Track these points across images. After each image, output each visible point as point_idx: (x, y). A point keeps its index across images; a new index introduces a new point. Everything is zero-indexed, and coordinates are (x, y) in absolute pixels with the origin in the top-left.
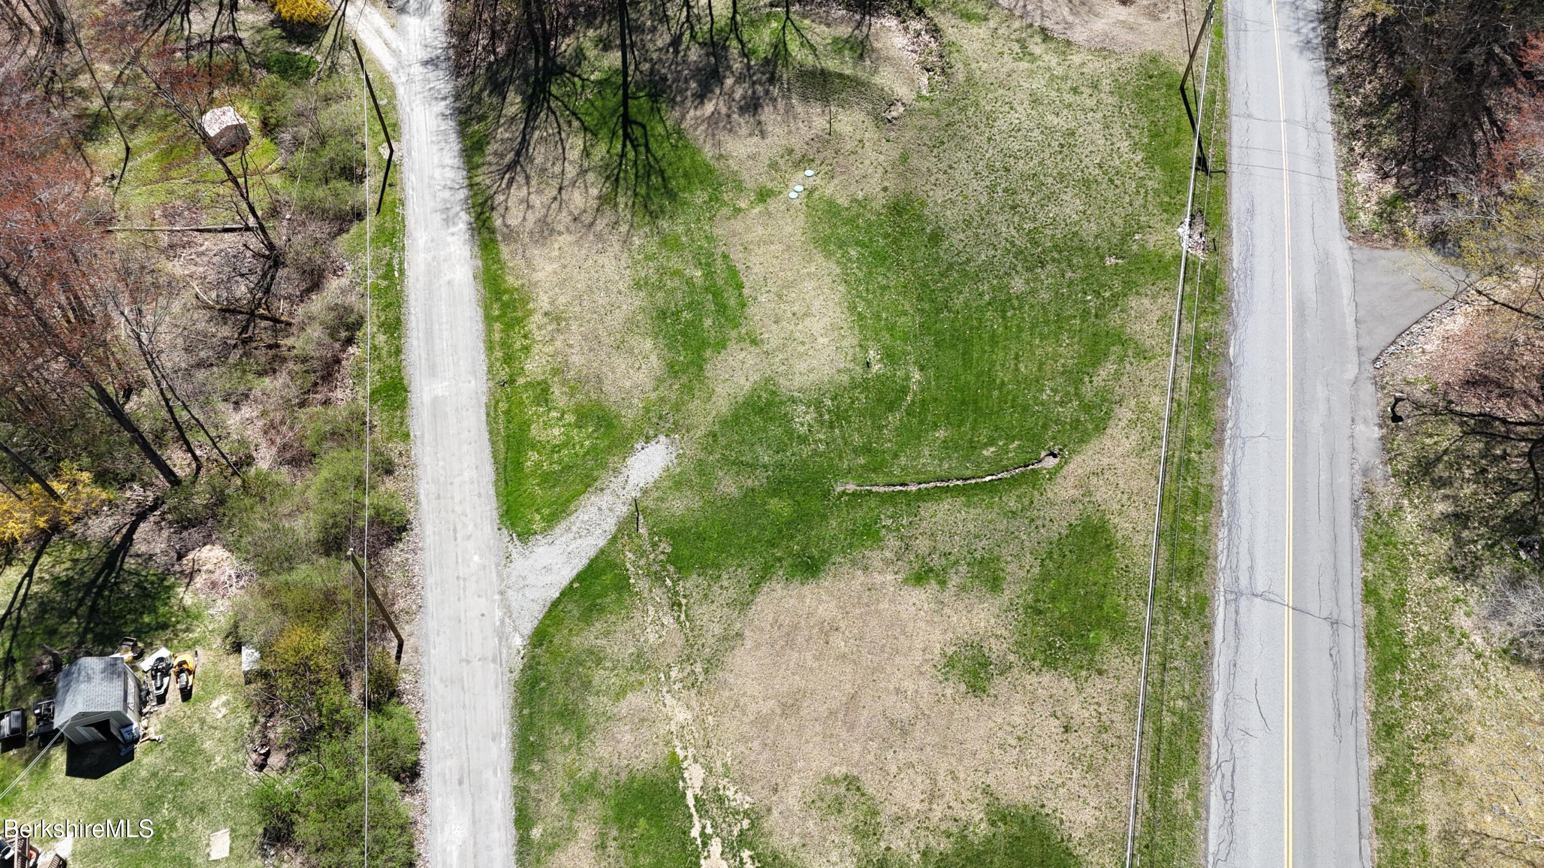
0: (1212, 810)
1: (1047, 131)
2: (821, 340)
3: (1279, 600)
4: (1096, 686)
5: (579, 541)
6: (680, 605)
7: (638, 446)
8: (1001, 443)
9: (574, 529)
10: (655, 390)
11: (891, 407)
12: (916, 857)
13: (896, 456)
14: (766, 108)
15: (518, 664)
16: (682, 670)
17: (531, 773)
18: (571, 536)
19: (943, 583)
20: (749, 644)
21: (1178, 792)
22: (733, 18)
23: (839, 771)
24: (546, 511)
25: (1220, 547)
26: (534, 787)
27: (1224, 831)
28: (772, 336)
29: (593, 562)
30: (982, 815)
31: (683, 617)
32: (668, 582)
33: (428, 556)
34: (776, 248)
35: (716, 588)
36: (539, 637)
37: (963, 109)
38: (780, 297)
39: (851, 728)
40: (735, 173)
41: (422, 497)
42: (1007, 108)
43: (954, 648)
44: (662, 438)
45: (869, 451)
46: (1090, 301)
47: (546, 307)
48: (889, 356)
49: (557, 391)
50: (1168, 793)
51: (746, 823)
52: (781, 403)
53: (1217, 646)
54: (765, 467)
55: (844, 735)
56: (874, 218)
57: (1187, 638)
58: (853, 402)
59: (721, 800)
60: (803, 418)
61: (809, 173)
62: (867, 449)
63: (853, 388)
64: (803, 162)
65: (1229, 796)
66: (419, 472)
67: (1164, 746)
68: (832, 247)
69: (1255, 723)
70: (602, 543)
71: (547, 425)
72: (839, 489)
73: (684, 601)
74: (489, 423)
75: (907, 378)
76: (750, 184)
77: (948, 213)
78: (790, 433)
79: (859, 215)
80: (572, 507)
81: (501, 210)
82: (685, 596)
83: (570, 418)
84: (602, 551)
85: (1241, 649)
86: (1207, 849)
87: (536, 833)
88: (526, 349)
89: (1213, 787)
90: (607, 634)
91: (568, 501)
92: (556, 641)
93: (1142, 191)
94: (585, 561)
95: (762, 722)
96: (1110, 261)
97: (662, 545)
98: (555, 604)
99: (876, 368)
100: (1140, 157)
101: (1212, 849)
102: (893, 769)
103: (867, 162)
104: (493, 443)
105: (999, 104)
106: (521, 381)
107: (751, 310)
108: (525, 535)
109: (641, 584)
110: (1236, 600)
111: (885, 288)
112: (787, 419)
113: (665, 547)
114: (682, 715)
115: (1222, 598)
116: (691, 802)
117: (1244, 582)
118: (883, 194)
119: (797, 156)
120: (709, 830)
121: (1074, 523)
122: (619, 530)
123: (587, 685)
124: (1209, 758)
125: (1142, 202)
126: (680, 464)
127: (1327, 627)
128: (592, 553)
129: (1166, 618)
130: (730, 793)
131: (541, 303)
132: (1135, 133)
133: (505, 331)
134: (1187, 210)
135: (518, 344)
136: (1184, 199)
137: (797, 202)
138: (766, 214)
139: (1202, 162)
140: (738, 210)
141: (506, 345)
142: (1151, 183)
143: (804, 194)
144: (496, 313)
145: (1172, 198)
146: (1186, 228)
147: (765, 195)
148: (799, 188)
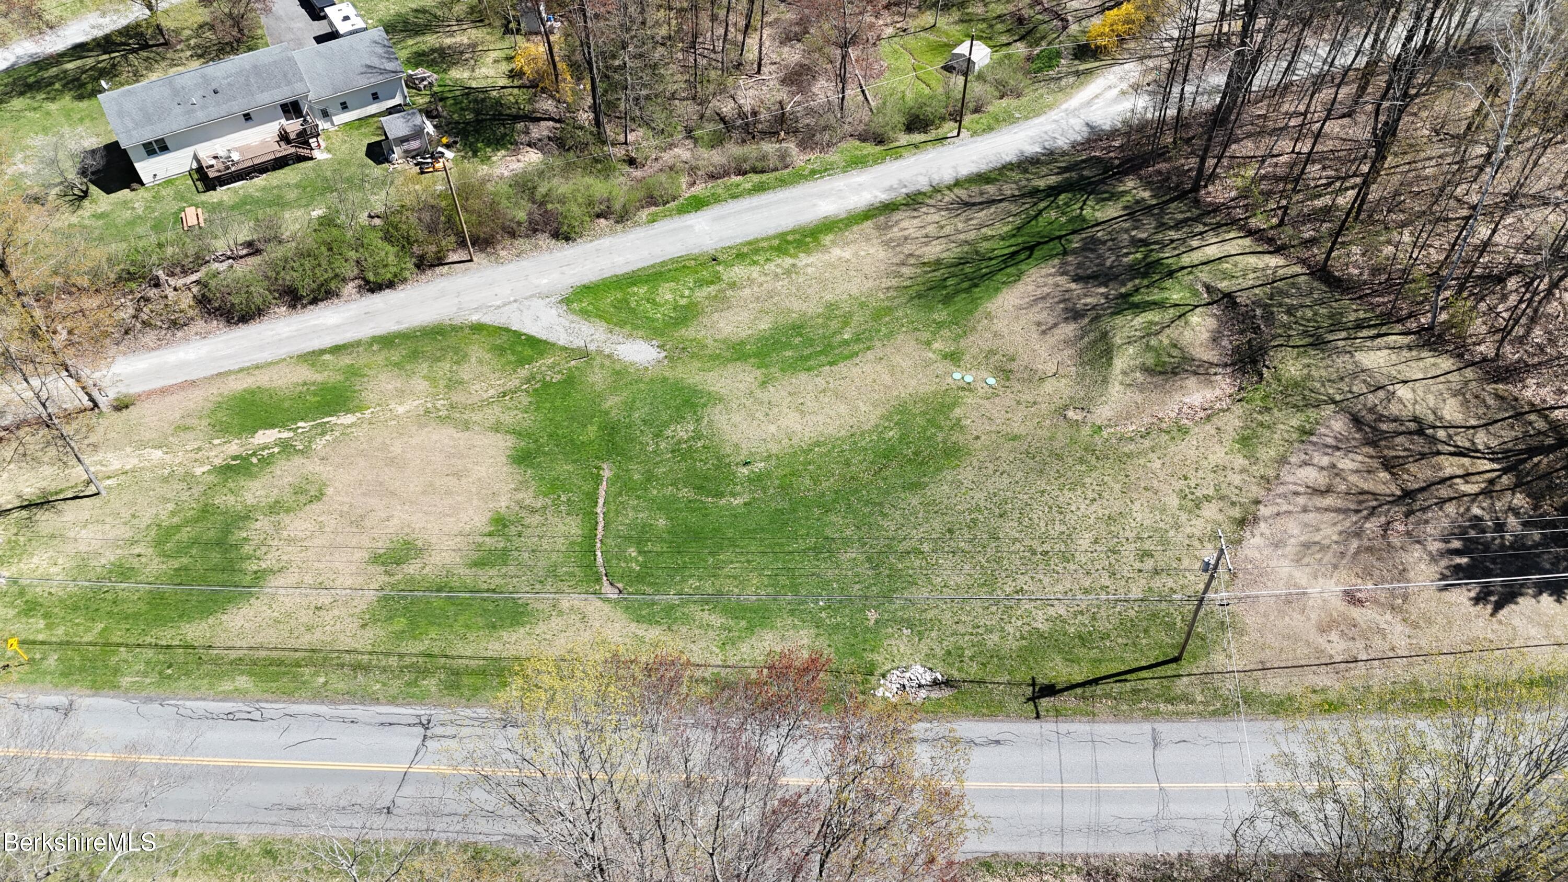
0: (221, 704)
1: (1068, 538)
2: (772, 428)
3: (417, 759)
4: (353, 626)
5: (562, 330)
6: (504, 396)
7: (654, 342)
8: (640, 559)
9: (573, 325)
10: (715, 341)
11: (700, 488)
12: (245, 535)
13: (638, 497)
15: (457, 322)
16: (444, 405)
17: (371, 345)
18: (567, 324)
19: (490, 534)
20: (456, 435)
21: (243, 682)
23: (330, 491)
24: (590, 308)
25: (479, 710)
26: (361, 349)
27: (202, 712)
28: (773, 393)
29: (546, 342)
30: (264, 566)
31: (491, 400)
32: (525, 386)
33: (546, 257)
34: (887, 379)
35: (515, 412)
36: (478, 328)
37: (1082, 461)
38: (824, 391)
39: (364, 494)
40: (974, 328)
41: (597, 242)
42: (1090, 495)
43: (420, 545)
44: (664, 354)
45: (648, 480)
47: (800, 264)
48: (757, 480)
49: (712, 289)
50: (242, 673)
51: (301, 447)
52: (695, 412)
53: (372, 708)
54: (630, 416)
55: (359, 492)
56: (939, 439)
57: (384, 685)
58: (701, 460)
59: (323, 434)
60: (682, 431)
61: (991, 381)
62: (649, 478)
63: (718, 458)
64: (1005, 373)
65: (231, 717)
66: (620, 235)
67: (283, 669)
68: (896, 418)
69: (294, 736)
70: (561, 343)
71: (673, 291)
72: (605, 466)
73: (507, 398)
74: (673, 261)
75: (734, 495)
76: (963, 343)
77: (945, 487)
78: (666, 425)
80: (592, 320)
81: (916, 214)
82: (511, 398)
83: (683, 302)
84: (554, 345)
85: (367, 728)
86: (189, 699)
87: (327, 357)
88: (755, 263)
89: (240, 704)
90: (480, 362)
91: (600, 317)
92: (475, 337)
93: (980, 631)
94: (543, 338)
95: (384, 447)
96: (872, 615)
97: (559, 377)
98: (507, 330)
99: (745, 471)
100: (1040, 626)
101: (189, 704)
102: (320, 519)
103: (1009, 415)
104: (653, 266)
105: (1097, 488)
106: (720, 268)
107: (803, 376)
108: (567, 301)
109: (524, 372)
110: (421, 723)
111: (848, 464)
112: (679, 419)
113: (557, 378)
114: (401, 410)
115: (423, 712)
116: (325, 420)
117: (439, 730)
118: (970, 437)
119: (1014, 366)
120: (300, 431)
121: (529, 608)
122: (573, 350)
123: (438, 360)
124: (267, 701)
125: (963, 631)
126: (638, 370)
127: (387, 803)
128: (552, 339)
129: (406, 667)
130: (327, 437)
131: (804, 260)
132: (1086, 619)
133: (771, 248)
134: (956, 675)
135: (760, 258)
136: (974, 670)
137: (950, 380)
138: (928, 364)
139: (1050, 690)
140: (928, 343)
141: (757, 251)
142: (995, 637)
143: (961, 384)
144: (790, 238)
145: (971, 659)
146: (927, 678)
147: (953, 357)
148: (969, 379)
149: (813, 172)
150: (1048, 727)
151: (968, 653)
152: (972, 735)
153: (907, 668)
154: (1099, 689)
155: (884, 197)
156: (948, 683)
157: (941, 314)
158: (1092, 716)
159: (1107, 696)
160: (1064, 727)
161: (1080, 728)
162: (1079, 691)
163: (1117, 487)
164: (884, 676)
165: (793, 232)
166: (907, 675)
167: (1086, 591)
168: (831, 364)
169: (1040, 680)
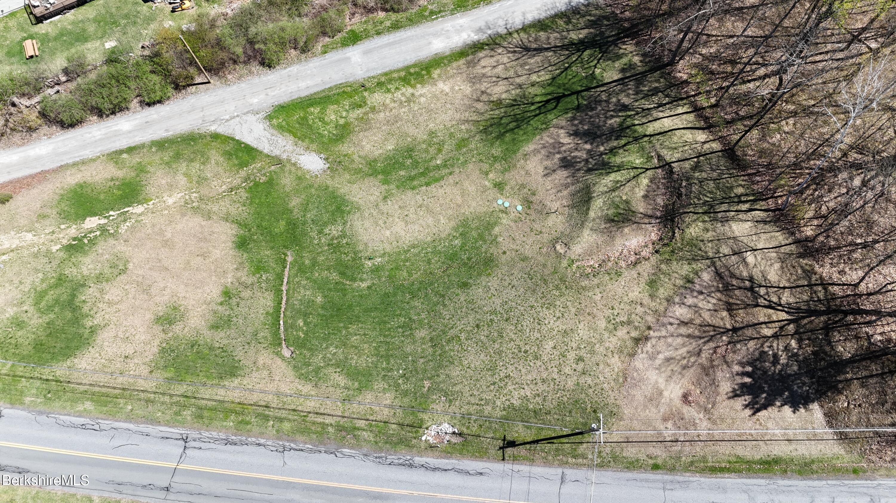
0: (78, 418)
1: (539, 342)
2: (388, 233)
3: (181, 461)
4: (145, 371)
5: (266, 141)
6: (231, 191)
7: (322, 155)
8: (304, 328)
9: (273, 137)
10: (359, 157)
11: (342, 274)
12: (84, 298)
13: (307, 278)
14: (564, 172)
15: (202, 131)
16: (196, 197)
17: (151, 148)
18: (269, 137)
19: (221, 304)
20: (203, 223)
21: (88, 405)
22: (645, 136)
23: (130, 266)
24: (284, 123)
25: (213, 433)
26: (145, 150)
27: (69, 423)
28: (390, 206)
29: (256, 150)
30: (96, 323)
31: (224, 194)
32: (244, 184)
33: (256, 80)
34: (459, 200)
35: (238, 205)
36: (215, 136)
37: (557, 288)
38: (420, 206)
39: (150, 269)
40: (515, 166)
41: (289, 69)
42: (558, 314)
43: (182, 310)
44: (328, 165)
45: (314, 265)
46: (398, 372)
47: (417, 94)
48: (376, 270)
49: (359, 112)
50: (87, 400)
51: (112, 231)
52: (343, 217)
53: (157, 427)
54: (305, 216)
55: (147, 267)
56: (483, 250)
57: (163, 413)
58: (345, 253)
59: (125, 221)
60: (334, 230)
61: (520, 208)
62: (314, 263)
63: (354, 253)
64: (528, 203)
65: (84, 427)
66: (304, 63)
67: (109, 399)
68: (461, 230)
69: (117, 442)
70: (266, 151)
71: (336, 112)
72: (289, 253)
73: (233, 193)
74: (337, 87)
75: (362, 280)
76: (507, 175)
77: (480, 290)
78: (325, 224)
79: (485, 241)
80: (285, 134)
81: (492, 53)
82: (236, 193)
83: (342, 122)
84: (261, 152)
85: (155, 439)
86: (61, 415)
87: (125, 156)
88: (389, 91)
89: (88, 420)
90: (217, 164)
91: (290, 132)
92: (213, 144)
93: (483, 402)
94: (255, 146)
95: (161, 232)
96: (427, 384)
97: (264, 178)
98: (233, 139)
99: (369, 263)
100: (515, 402)
101: (61, 417)
102: (126, 287)
103: (525, 239)
104: (323, 91)
105: (562, 310)
106: (366, 94)
107: (410, 193)
108: (269, 118)
109: (243, 173)
110: (183, 438)
111: (429, 262)
112: (333, 222)
113: (263, 179)
114: (170, 201)
115: (183, 432)
116: (126, 210)
117: (192, 444)
118: (500, 252)
119: (533, 199)
120: (111, 218)
121: (241, 363)
122: (273, 157)
123: (192, 161)
124: (102, 419)
125: (473, 402)
126: (312, 177)
127: (167, 485)
128: (260, 148)
129: (174, 403)
130: (128, 224)
131: (420, 90)
132: (539, 400)
133: (400, 78)
134: (465, 431)
135: (391, 87)
136: (475, 429)
137: (495, 205)
138: (485, 189)
139: (512, 444)
140: (487, 174)
141: (390, 81)
142: (489, 408)
143: (502, 208)
144: (412, 71)
145: (475, 421)
146: (450, 430)
147: (499, 186)
148: (507, 204)
149: (432, 13)
150: (507, 467)
151: (473, 417)
152: (469, 469)
153: (440, 424)
154: (539, 446)
155: (475, 37)
156: (460, 434)
157: (497, 151)
158: (532, 461)
159: (542, 450)
160: (516, 467)
161: (524, 468)
162: (528, 446)
163: (573, 310)
164: (427, 429)
165: (415, 65)
166: (440, 428)
167: (544, 381)
168: (427, 184)
169: (509, 438)
